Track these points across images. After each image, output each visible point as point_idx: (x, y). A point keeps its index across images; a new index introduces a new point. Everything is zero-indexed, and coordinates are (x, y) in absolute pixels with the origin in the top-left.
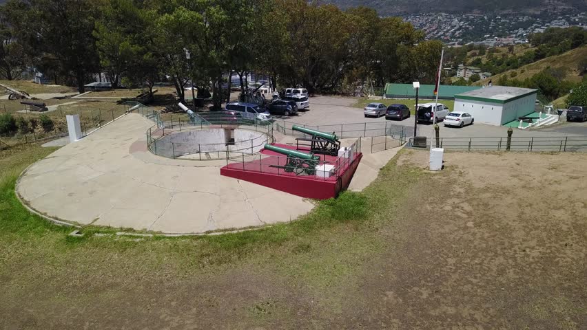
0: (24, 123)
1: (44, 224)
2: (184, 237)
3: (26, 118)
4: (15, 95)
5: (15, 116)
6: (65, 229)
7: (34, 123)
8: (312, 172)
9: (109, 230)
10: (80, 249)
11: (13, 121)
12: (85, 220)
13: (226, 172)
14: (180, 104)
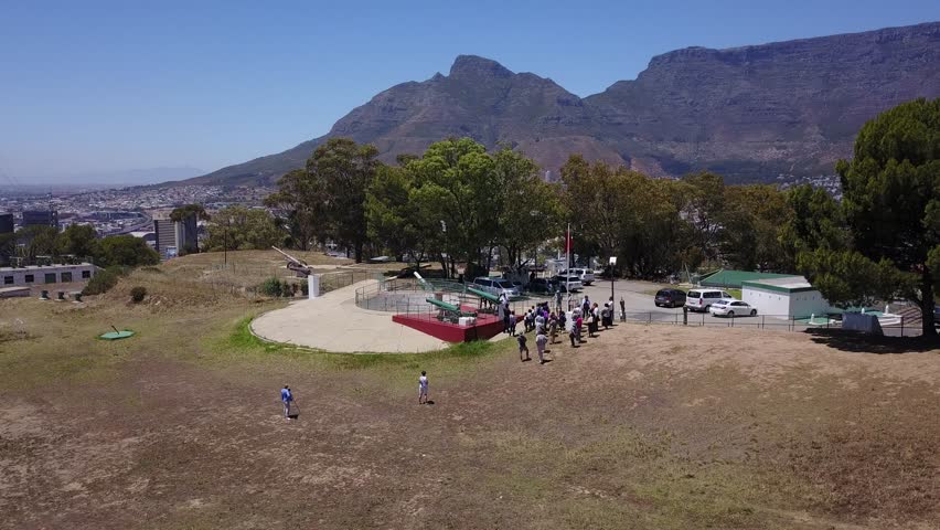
0: (287, 287)
1: (259, 342)
2: (338, 353)
3: (289, 283)
4: (294, 264)
5: (281, 280)
6: (268, 344)
7: (295, 286)
8: (457, 321)
9: (294, 346)
10: (271, 355)
11: (278, 284)
12: (281, 340)
13: (396, 319)
14: (416, 273)
